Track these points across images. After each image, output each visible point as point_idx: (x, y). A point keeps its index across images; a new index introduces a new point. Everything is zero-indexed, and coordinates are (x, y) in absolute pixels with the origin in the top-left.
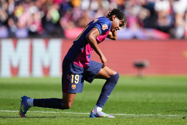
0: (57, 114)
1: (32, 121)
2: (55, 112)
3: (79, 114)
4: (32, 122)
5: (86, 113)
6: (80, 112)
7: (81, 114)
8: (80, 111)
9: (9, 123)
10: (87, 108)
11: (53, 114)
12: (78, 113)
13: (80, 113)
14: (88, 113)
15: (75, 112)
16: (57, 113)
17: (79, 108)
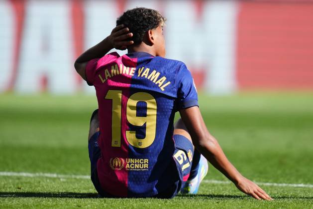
0: (222, 185)
1: (162, 204)
2: (218, 180)
3: (279, 187)
4: (160, 205)
5: (295, 185)
6: (281, 183)
7: (282, 187)
8: (281, 179)
9: (104, 206)
10: (297, 171)
11: (213, 185)
12: (275, 184)
13: (280, 185)
14: (300, 185)
15: (267, 182)
16: (223, 182)
17: (279, 172)
